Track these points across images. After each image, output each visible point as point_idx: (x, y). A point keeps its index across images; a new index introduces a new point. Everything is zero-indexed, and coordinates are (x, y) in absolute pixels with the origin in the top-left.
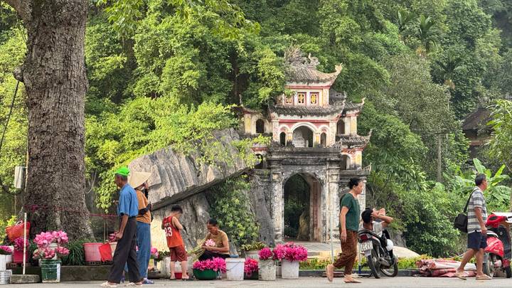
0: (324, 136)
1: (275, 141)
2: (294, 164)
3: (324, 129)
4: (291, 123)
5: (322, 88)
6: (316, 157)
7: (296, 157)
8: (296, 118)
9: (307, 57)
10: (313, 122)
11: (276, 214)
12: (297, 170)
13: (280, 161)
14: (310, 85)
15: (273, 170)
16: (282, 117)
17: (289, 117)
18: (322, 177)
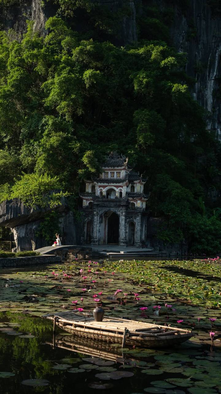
0: (121, 193)
1: (97, 195)
2: (105, 207)
3: (121, 190)
4: (104, 187)
5: (121, 170)
6: (115, 203)
7: (105, 203)
8: (106, 184)
9: (120, 156)
10: (115, 186)
11: (95, 231)
12: (106, 209)
13: (97, 205)
14: (115, 168)
15: (94, 210)
16: (99, 184)
17: (102, 184)
18: (118, 213)
